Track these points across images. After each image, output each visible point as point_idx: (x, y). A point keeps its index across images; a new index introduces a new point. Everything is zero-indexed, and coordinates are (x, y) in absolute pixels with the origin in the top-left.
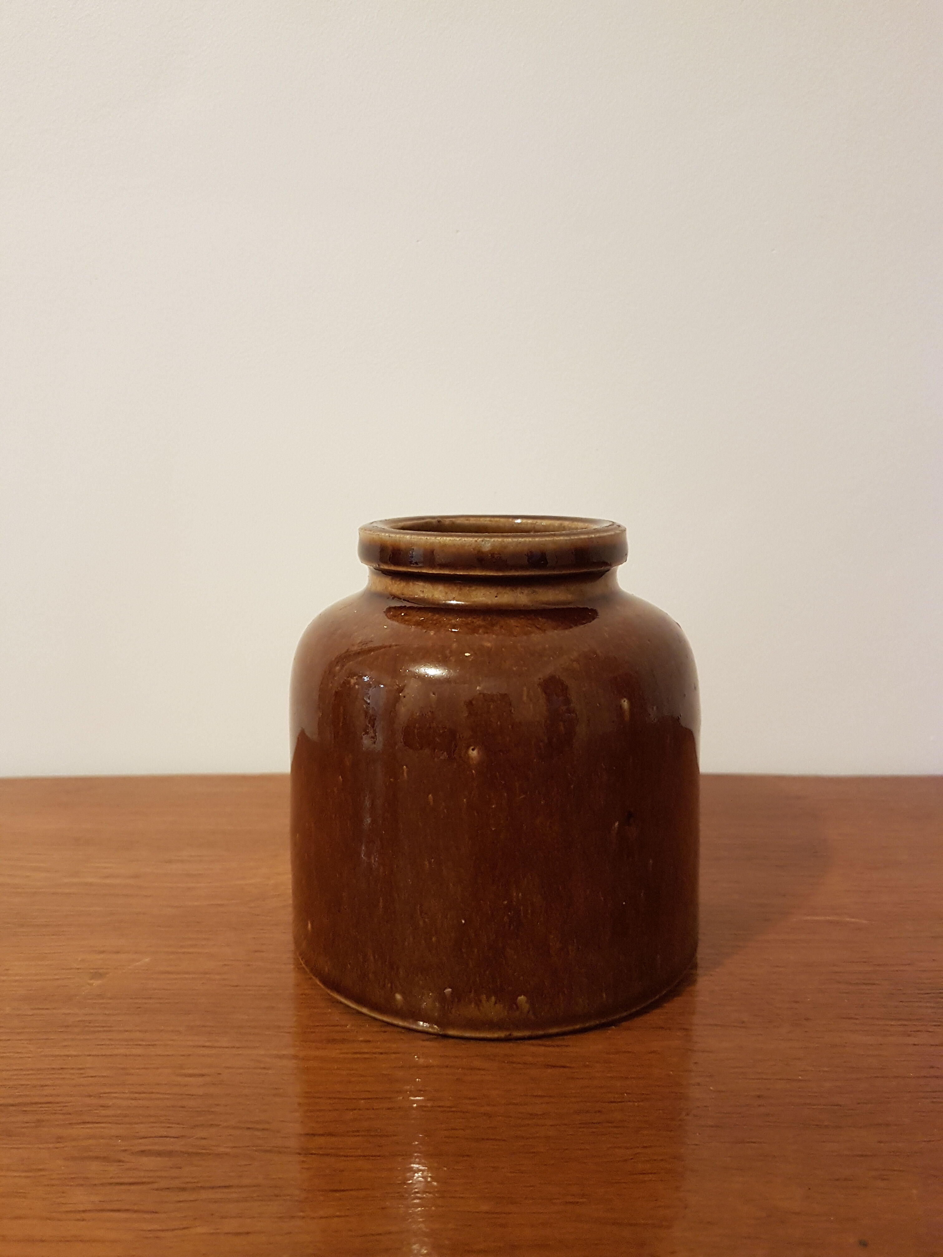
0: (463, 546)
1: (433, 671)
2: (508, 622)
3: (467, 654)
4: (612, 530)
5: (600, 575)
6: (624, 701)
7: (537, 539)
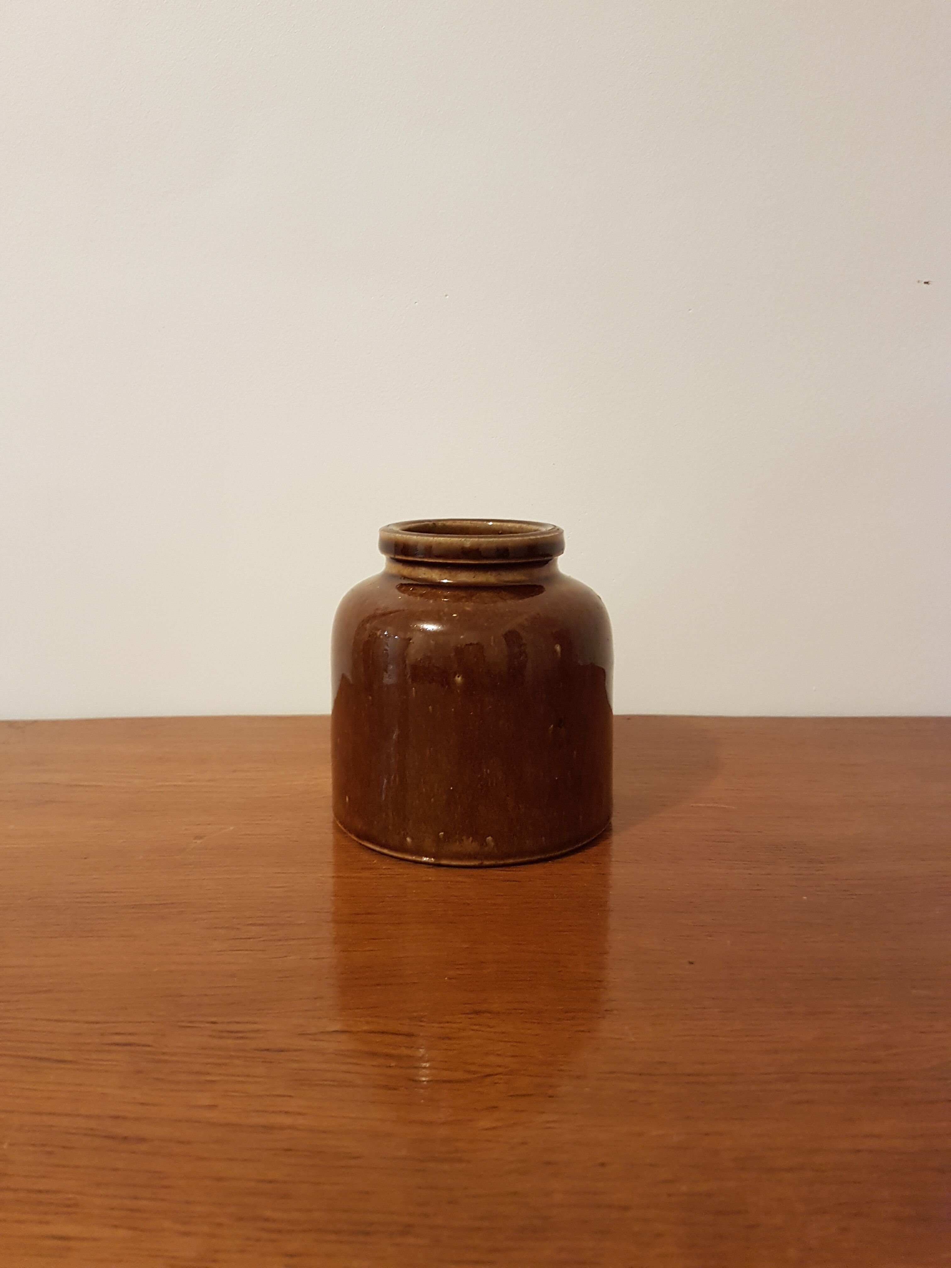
0: (452, 543)
1: (430, 627)
2: (482, 594)
3: (455, 615)
4: (553, 532)
5: (547, 562)
6: (557, 646)
7: (501, 539)
